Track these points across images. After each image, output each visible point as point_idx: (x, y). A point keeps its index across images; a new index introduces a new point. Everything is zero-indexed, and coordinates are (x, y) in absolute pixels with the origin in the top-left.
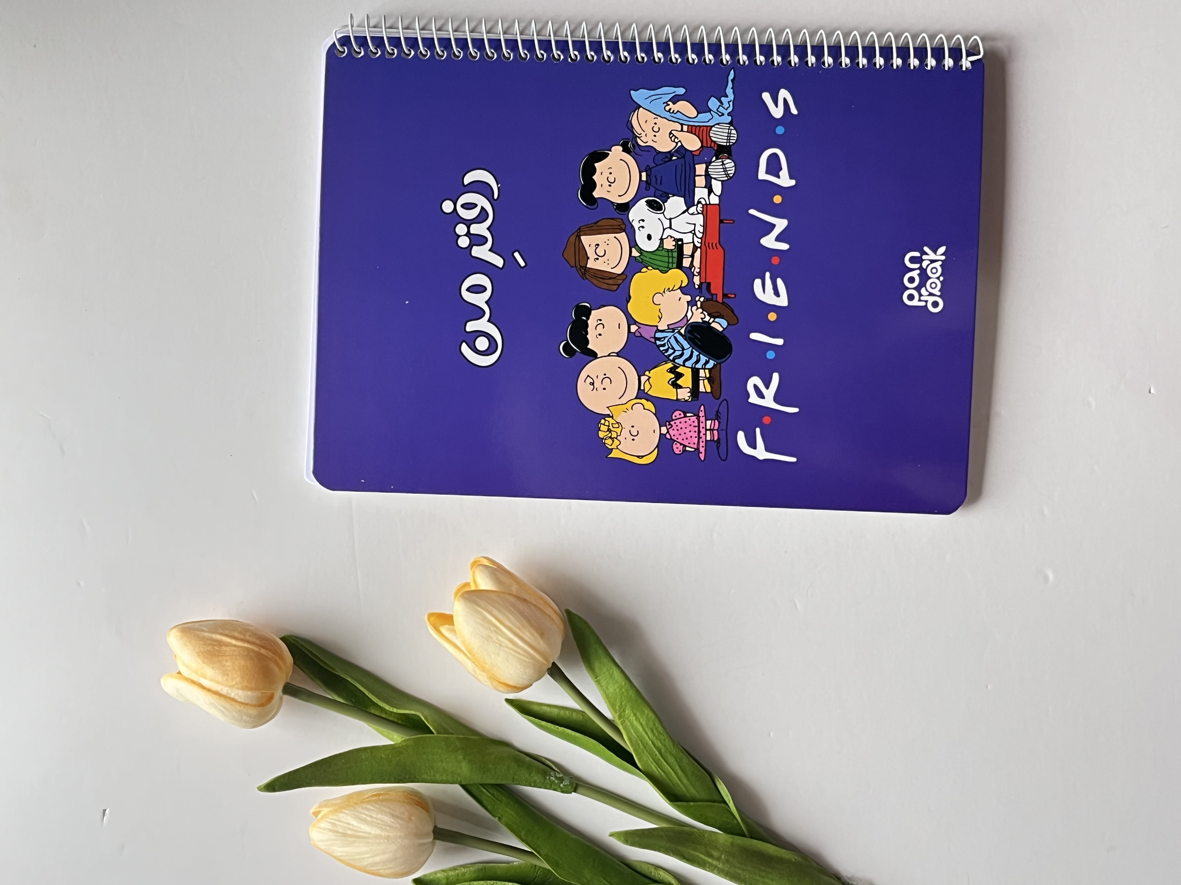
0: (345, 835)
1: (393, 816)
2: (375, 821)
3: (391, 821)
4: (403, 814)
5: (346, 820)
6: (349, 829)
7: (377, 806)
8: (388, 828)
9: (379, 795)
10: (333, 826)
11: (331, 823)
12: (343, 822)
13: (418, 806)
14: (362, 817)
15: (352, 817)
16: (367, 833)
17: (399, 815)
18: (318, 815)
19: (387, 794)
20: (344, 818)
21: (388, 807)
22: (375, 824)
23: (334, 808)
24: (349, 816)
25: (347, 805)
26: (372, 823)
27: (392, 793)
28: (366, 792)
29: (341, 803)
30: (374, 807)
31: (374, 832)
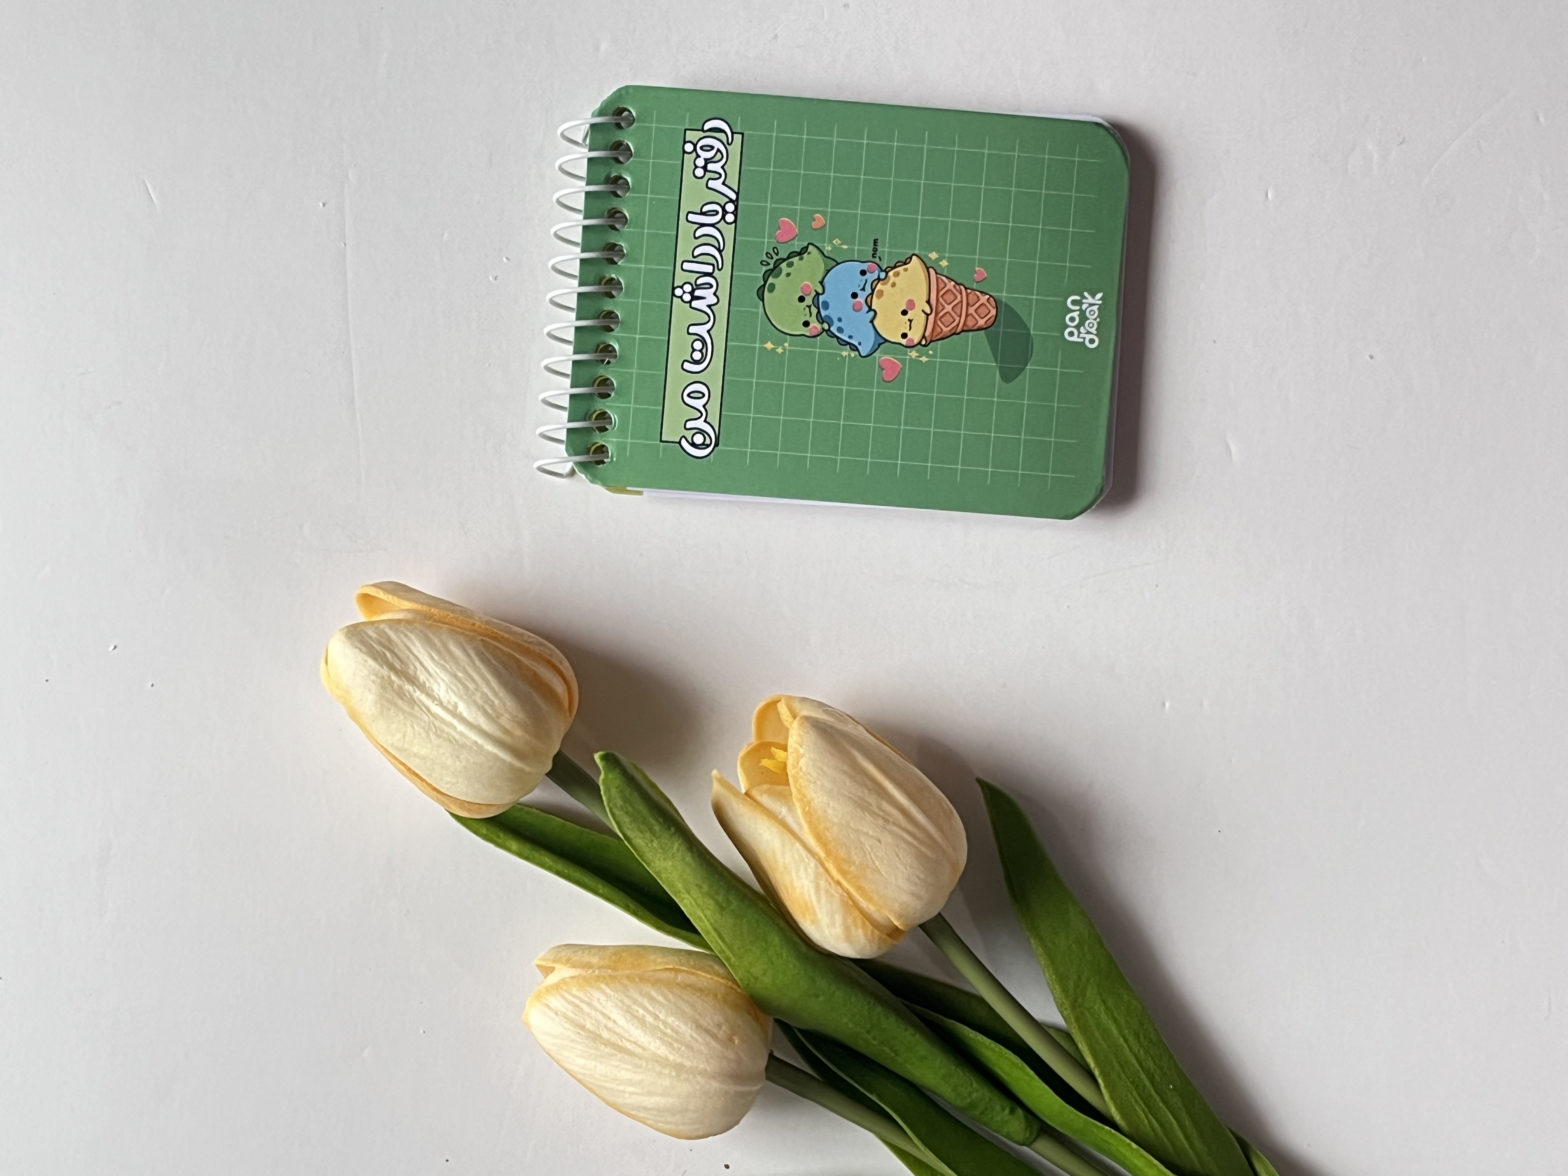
1: (699, 1026)
3: (692, 1037)
4: (719, 1026)
5: (604, 1007)
6: (606, 1027)
7: (671, 996)
8: (683, 1048)
9: (677, 971)
10: (576, 1012)
11: (572, 1003)
12: (596, 1010)
13: (749, 1014)
14: (637, 1011)
15: (616, 1005)
16: (639, 1046)
17: (710, 1028)
18: (547, 975)
19: (693, 974)
20: (601, 1003)
21: (693, 1006)
22: (659, 1034)
23: (584, 973)
24: (611, 1001)
25: (610, 976)
26: (653, 1030)
27: (703, 974)
28: (652, 957)
29: (600, 968)
30: (665, 997)
31: (653, 1049)
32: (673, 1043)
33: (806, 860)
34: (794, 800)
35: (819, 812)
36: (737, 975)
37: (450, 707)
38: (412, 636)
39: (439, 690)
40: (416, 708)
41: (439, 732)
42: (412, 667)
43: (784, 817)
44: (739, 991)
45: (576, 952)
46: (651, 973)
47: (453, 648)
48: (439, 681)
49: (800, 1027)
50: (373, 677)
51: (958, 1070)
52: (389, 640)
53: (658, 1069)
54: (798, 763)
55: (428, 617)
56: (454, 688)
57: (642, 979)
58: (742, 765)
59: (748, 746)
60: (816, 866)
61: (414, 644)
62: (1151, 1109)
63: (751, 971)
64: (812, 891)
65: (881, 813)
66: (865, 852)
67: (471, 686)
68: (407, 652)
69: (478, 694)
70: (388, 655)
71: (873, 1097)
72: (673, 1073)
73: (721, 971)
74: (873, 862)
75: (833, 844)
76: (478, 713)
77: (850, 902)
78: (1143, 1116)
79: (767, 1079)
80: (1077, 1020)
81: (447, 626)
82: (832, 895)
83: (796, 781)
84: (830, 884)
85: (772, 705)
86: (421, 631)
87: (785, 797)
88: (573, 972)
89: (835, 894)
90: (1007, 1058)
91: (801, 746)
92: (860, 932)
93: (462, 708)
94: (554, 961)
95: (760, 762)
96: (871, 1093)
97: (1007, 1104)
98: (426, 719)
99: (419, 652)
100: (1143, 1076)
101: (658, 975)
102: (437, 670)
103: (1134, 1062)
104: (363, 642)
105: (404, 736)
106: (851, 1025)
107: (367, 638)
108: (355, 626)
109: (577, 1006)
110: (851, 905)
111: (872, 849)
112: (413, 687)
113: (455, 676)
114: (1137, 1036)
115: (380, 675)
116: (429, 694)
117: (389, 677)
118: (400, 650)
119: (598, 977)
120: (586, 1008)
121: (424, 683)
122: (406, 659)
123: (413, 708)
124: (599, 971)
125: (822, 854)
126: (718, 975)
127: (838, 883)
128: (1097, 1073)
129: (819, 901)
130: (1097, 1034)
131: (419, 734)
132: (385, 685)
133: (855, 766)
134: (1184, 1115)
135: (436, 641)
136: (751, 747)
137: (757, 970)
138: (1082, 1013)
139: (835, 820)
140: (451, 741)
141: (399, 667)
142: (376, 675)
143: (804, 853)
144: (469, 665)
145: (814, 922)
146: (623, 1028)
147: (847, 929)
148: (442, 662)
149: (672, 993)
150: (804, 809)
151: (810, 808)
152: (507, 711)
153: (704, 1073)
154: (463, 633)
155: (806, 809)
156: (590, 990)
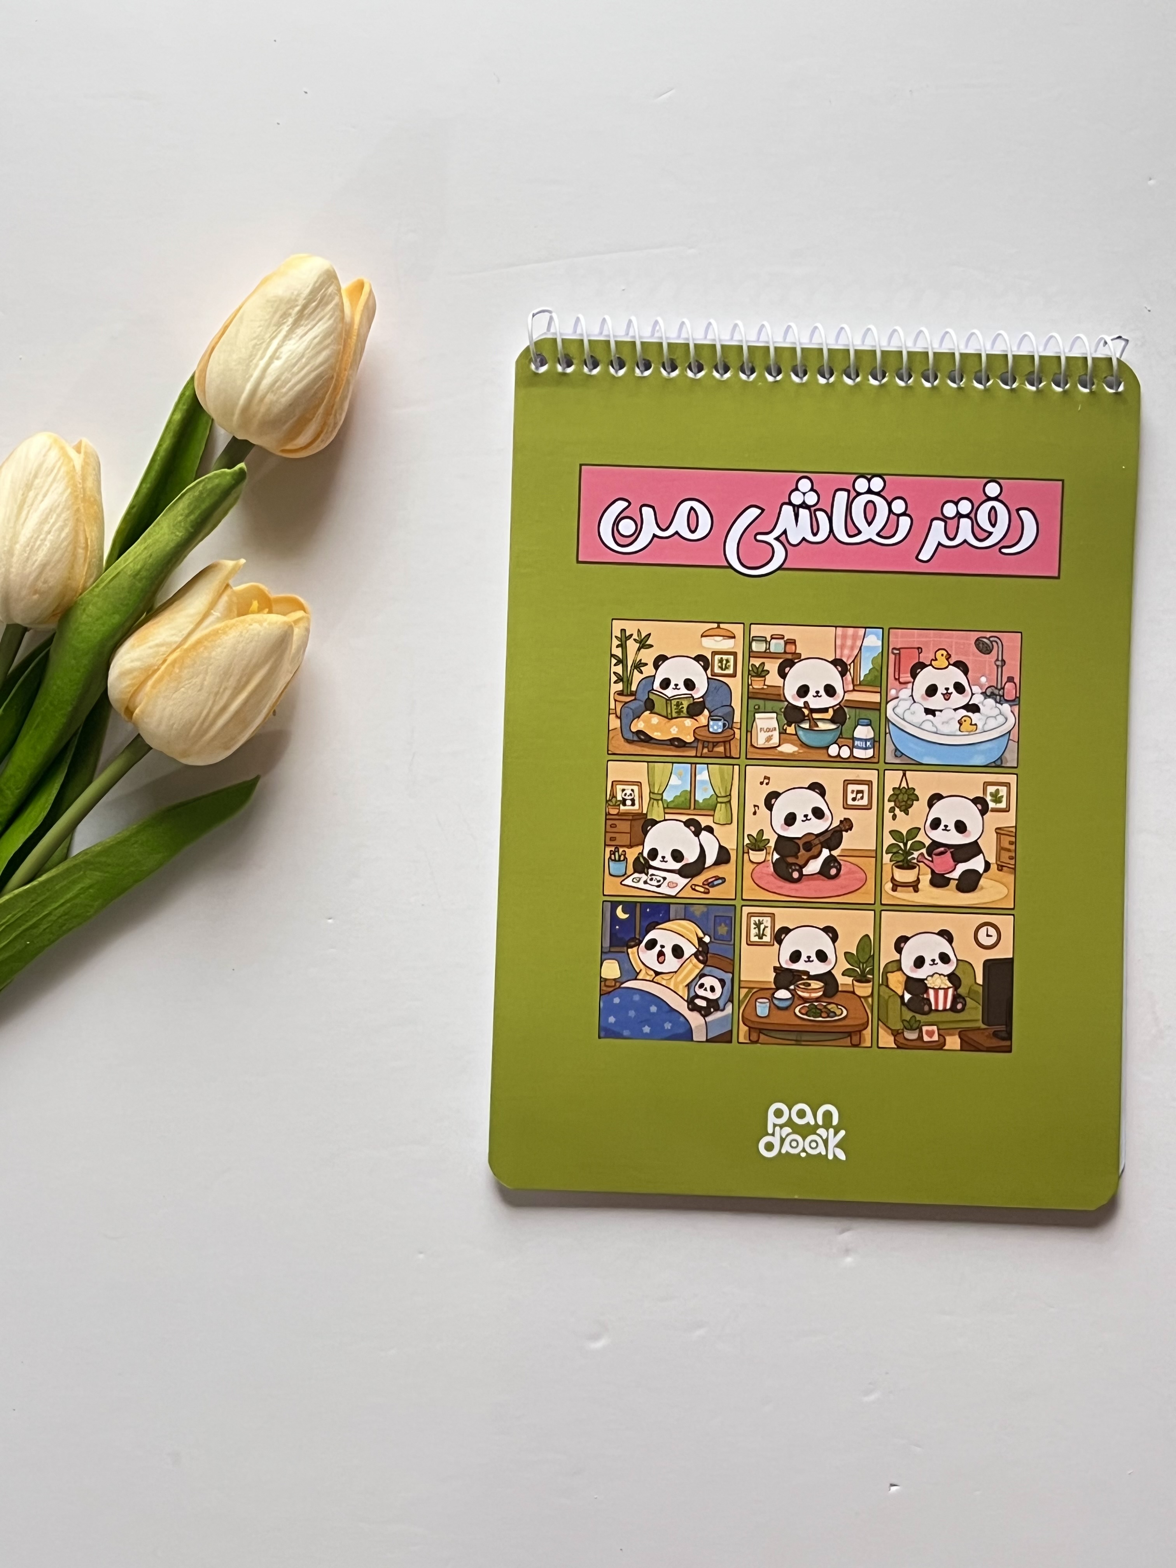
0: (29, 486)
1: (44, 566)
2: (42, 537)
3: (36, 560)
4: (45, 582)
5: (53, 492)
6: (37, 495)
7: (65, 543)
8: (26, 555)
9: (85, 549)
10: (47, 471)
11: (54, 467)
12: (50, 486)
13: (58, 606)
14: (51, 518)
15: (55, 501)
16: (24, 521)
17: (43, 575)
18: (75, 449)
19: (85, 561)
20: (56, 489)
21: (59, 561)
22: (35, 536)
23: (78, 476)
24: (58, 498)
25: (77, 497)
26: (38, 530)
27: (86, 569)
28: (95, 529)
30: (65, 539)
31: (23, 532)
32: (30, 546)
33: (180, 634)
34: (227, 622)
35: (219, 641)
36: (86, 594)
37: (278, 354)
38: (331, 322)
39: (290, 344)
40: (276, 327)
41: (257, 347)
42: (306, 322)
43: (213, 614)
44: (76, 597)
45: (94, 469)
46: (82, 528)
47: (325, 354)
48: (297, 344)
49: (51, 653)
50: (296, 293)
52: (327, 304)
53: (8, 537)
54: (256, 622)
55: (348, 333)
56: (292, 356)
57: (78, 520)
58: (252, 586)
59: (268, 591)
60: (175, 642)
61: (325, 323)
63: (90, 605)
64: (157, 641)
65: (222, 690)
66: (191, 679)
67: (295, 369)
68: (317, 319)
69: (289, 376)
70: (314, 304)
72: (5, 549)
73: (89, 584)
74: (183, 687)
75: (195, 654)
76: (274, 377)
77: (150, 672)
78: (4, 921)
79: (8, 626)
80: (75, 866)
81: (342, 347)
82: (154, 657)
84: (163, 654)
85: (302, 608)
86: (335, 328)
87: (228, 614)
88: (78, 468)
89: (157, 659)
90: (40, 814)
91: (269, 624)
92: (128, 682)
93: (277, 364)
94: (86, 453)
95: (255, 600)
98: (267, 336)
99: (319, 328)
100: (35, 920)
101: (81, 533)
102: (305, 343)
103: (46, 912)
104: (322, 285)
105: (252, 321)
106: (55, 688)
107: (326, 286)
108: (336, 277)
109: (52, 471)
110: (149, 672)
111: (193, 685)
112: (291, 324)
114: (65, 914)
115: (297, 298)
117: (297, 306)
118: (319, 312)
119: (75, 486)
120: (50, 479)
121: (295, 333)
122: (312, 317)
123: (275, 325)
124: (81, 488)
125: (185, 646)
126: (85, 582)
127: (165, 661)
128: (35, 883)
129: (150, 648)
130: (65, 882)
131: (255, 332)
132: (291, 302)
133: (258, 666)
134: (6, 955)
135: (328, 341)
136: (267, 593)
137: (91, 608)
139: (214, 654)
140: (251, 356)
141: (306, 312)
142: (298, 295)
143: (185, 632)
144: (312, 367)
145: (133, 646)
146: (39, 505)
147: (130, 671)
148: (311, 347)
149: (68, 546)
150: (219, 629)
152: (278, 399)
153: (8, 571)
154: (337, 361)
155: (220, 632)
156: (66, 480)
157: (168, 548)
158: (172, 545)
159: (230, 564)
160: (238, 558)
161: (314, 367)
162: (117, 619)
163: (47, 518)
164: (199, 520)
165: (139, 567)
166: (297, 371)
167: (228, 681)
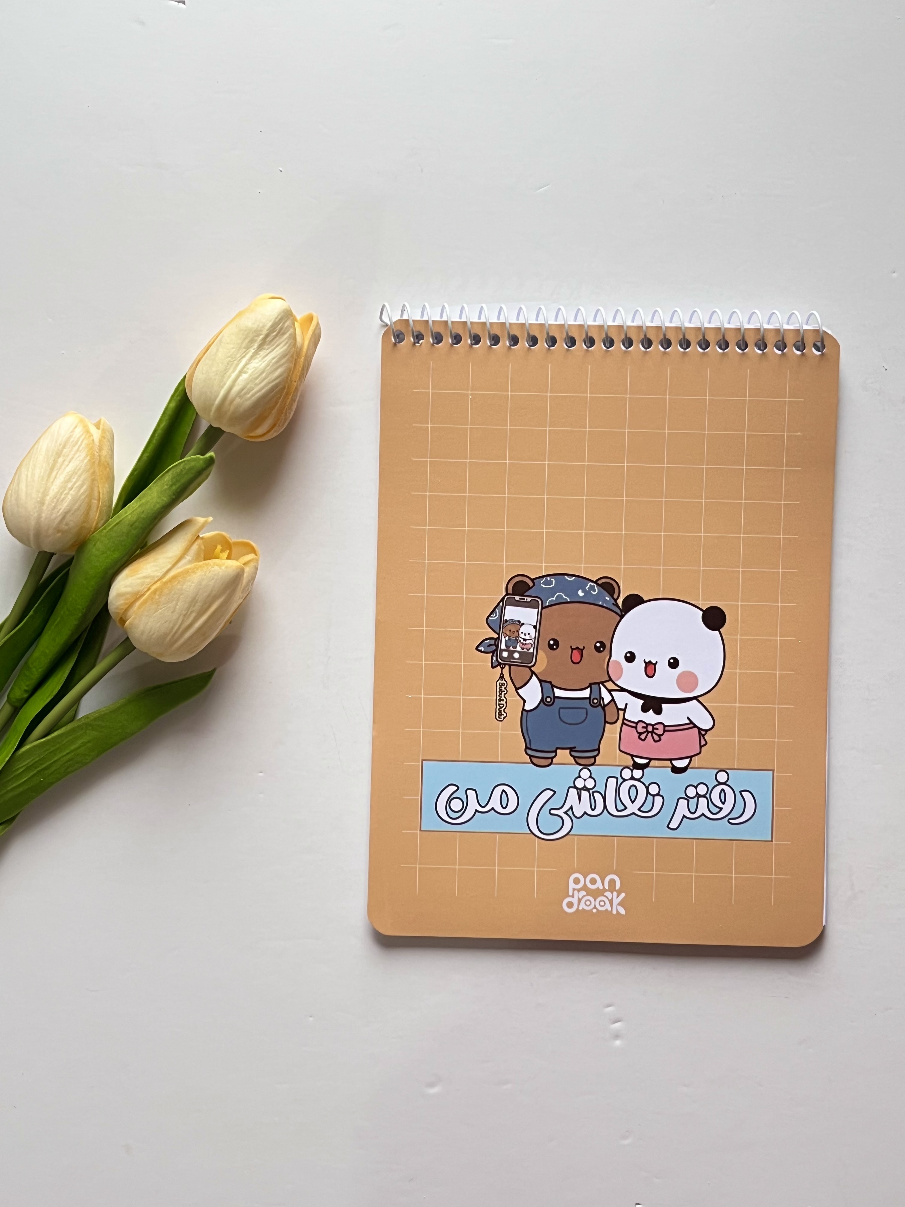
0: (59, 454)
1: (66, 513)
2: (66, 492)
4: (67, 524)
5: (76, 458)
6: (64, 460)
7: (83, 497)
8: (53, 505)
9: (99, 500)
10: (73, 443)
11: (78, 441)
12: (74, 455)
13: (75, 542)
14: (74, 478)
15: (78, 466)
16: (54, 480)
17: (66, 519)
18: (95, 426)
19: (97, 509)
20: (78, 457)
21: (78, 509)
22: (61, 491)
23: (96, 447)
24: (80, 463)
25: (94, 462)
26: (63, 487)
27: (97, 514)
28: (107, 486)
29: (100, 456)
30: (82, 494)
31: (52, 488)
32: (57, 498)
33: (161, 571)
34: (196, 564)
35: (189, 578)
36: (97, 534)
37: (245, 369)
38: (285, 347)
39: (255, 363)
40: (244, 350)
41: (230, 363)
42: (267, 347)
43: (186, 558)
44: (89, 535)
45: (109, 441)
46: (97, 485)
47: (280, 370)
48: (260, 363)
49: (70, 571)
50: (261, 325)
51: (49, 660)
52: (284, 334)
53: (42, 490)
54: (217, 565)
55: (299, 354)
56: (256, 371)
57: (93, 480)
58: (218, 534)
59: (229, 538)
60: (158, 577)
61: (281, 348)
62: (28, 769)
63: (99, 542)
64: (144, 574)
65: (189, 612)
66: (166, 604)
67: (257, 381)
68: (276, 345)
69: (253, 386)
70: (275, 333)
71: (31, 613)
72: (39, 499)
73: (100, 525)
74: (161, 609)
75: (171, 586)
76: (242, 386)
77: (138, 596)
78: (25, 763)
79: (39, 553)
80: (79, 727)
81: (293, 366)
82: (143, 585)
83: (206, 565)
84: (148, 585)
85: (254, 551)
86: (289, 352)
87: (197, 558)
88: (97, 440)
89: (143, 587)
90: (56, 687)
91: (226, 567)
92: (122, 602)
93: (244, 376)
94: (103, 429)
95: (219, 544)
96: (34, 611)
97: (30, 688)
98: (238, 356)
99: (277, 351)
100: (48, 763)
101: (96, 489)
102: (266, 362)
103: (56, 759)
104: (281, 319)
105: (228, 343)
106: (71, 599)
107: (284, 321)
108: (292, 315)
109: (77, 443)
110: (137, 596)
111: (168, 608)
112: (256, 348)
113: (263, 372)
114: (70, 760)
115: (263, 329)
116: (252, 357)
117: (261, 334)
118: (277, 340)
119: (94, 455)
120: (75, 448)
121: (259, 354)
122: (273, 343)
123: (244, 348)
124: (98, 456)
125: (164, 580)
126: (97, 524)
127: (149, 589)
128: (49, 737)
129: (138, 578)
130: (71, 738)
131: (229, 352)
132: (257, 332)
133: (216, 598)
134: (26, 787)
136: (229, 539)
137: (99, 545)
138: (82, 729)
139: (184, 587)
140: (226, 370)
141: (268, 339)
142: (263, 327)
143: (165, 570)
145: (127, 576)
146: (65, 469)
147: (123, 595)
148: (271, 365)
149: (85, 498)
150: (190, 569)
151: (191, 572)
152: (244, 402)
153: (39, 517)
154: (289, 375)
155: (190, 571)
156: (86, 450)
157: (156, 509)
158: (158, 506)
159: (201, 520)
160: (207, 516)
161: (271, 380)
162: (116, 555)
163: (71, 477)
164: (178, 490)
165: (135, 519)
166: (258, 382)
167: (194, 606)
